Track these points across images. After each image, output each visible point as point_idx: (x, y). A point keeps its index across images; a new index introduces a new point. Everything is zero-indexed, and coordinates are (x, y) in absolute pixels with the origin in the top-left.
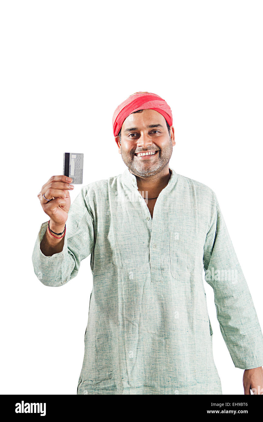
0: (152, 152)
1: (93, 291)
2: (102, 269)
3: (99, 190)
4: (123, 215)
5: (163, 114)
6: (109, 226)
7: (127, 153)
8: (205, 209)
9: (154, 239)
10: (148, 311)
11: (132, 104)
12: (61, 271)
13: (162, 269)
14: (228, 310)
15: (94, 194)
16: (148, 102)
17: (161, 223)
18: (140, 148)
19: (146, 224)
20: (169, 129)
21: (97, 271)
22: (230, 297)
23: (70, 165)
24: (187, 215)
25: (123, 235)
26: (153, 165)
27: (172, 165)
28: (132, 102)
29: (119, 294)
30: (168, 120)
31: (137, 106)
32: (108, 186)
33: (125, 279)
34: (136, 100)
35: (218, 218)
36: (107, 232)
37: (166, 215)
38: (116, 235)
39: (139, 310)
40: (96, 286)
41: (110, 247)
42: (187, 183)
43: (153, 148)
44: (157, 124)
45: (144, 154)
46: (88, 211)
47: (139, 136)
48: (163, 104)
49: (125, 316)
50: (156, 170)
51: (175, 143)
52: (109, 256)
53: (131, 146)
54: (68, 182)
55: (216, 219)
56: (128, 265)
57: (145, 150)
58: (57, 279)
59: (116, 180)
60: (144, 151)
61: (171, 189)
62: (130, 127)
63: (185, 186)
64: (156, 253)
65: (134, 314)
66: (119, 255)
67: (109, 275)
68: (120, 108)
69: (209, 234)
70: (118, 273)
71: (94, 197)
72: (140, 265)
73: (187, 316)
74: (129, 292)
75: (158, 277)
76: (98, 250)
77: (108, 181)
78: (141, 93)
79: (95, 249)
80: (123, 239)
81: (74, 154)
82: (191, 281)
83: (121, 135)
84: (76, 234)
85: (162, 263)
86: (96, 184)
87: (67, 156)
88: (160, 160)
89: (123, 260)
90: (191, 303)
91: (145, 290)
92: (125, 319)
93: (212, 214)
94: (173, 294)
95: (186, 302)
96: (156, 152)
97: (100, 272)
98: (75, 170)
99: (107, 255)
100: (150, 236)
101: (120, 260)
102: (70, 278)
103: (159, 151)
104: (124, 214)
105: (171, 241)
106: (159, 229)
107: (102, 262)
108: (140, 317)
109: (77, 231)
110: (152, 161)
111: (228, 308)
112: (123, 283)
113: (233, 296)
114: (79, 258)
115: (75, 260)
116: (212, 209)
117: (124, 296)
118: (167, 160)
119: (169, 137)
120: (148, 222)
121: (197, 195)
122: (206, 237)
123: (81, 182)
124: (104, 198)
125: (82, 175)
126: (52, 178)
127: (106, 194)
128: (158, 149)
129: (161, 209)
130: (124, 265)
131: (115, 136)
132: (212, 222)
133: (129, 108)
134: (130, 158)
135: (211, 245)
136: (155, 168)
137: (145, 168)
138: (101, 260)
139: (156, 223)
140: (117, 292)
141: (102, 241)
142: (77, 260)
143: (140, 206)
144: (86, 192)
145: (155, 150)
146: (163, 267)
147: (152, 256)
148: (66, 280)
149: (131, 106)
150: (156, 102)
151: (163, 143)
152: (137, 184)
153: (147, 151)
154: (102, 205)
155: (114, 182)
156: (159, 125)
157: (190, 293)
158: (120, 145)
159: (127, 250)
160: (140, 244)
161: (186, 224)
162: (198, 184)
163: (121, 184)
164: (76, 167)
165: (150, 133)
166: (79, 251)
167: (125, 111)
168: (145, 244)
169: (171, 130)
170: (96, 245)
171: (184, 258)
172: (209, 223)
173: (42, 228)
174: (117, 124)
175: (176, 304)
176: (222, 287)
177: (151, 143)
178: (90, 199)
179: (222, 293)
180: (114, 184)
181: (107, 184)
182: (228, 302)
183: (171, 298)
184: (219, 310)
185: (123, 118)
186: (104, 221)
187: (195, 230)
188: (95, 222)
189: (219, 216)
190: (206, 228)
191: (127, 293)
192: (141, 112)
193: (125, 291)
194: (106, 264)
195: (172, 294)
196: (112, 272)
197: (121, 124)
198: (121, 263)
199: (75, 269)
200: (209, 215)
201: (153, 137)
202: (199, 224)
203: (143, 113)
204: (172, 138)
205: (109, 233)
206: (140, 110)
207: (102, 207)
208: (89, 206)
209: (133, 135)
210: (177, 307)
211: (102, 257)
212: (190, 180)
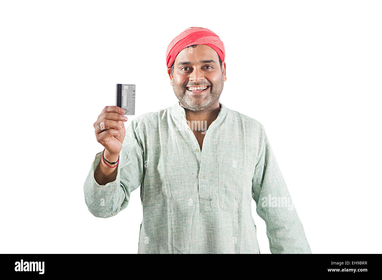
0: (203, 87)
1: (143, 222)
2: (152, 200)
3: (150, 122)
4: (172, 147)
5: (216, 50)
6: (159, 158)
7: (179, 86)
8: (253, 141)
9: (203, 171)
10: (197, 241)
11: (186, 39)
12: (113, 201)
13: (211, 200)
14: (280, 242)
15: (145, 126)
16: (203, 38)
17: (210, 154)
18: (192, 82)
19: (196, 155)
20: (221, 65)
21: (146, 202)
22: (281, 228)
23: (122, 96)
24: (235, 148)
25: (173, 166)
26: (205, 101)
27: (222, 100)
28: (187, 37)
29: (168, 224)
30: (221, 56)
31: (191, 41)
32: (158, 118)
33: (174, 209)
34: (190, 34)
35: (267, 150)
36: (157, 163)
37: (215, 147)
38: (166, 166)
39: (189, 240)
40: (146, 216)
41: (159, 178)
42: (236, 117)
43: (205, 83)
44: (210, 59)
45: (196, 89)
46: (138, 143)
47: (191, 70)
48: (216, 40)
49: (174, 246)
50: (206, 105)
51: (226, 78)
52: (159, 187)
53: (184, 79)
54: (121, 113)
55: (265, 152)
56: (177, 196)
57: (197, 84)
58: (108, 210)
59: (166, 112)
60: (195, 86)
61: (220, 122)
62: (183, 61)
63: (234, 120)
64: (205, 184)
65: (184, 243)
66: (169, 185)
67: (159, 205)
68: (174, 41)
69: (257, 166)
70: (168, 203)
71: (145, 129)
72: (189, 195)
73: (234, 247)
74: (178, 222)
75: (207, 208)
76: (148, 181)
77: (158, 114)
78: (195, 28)
79: (145, 180)
80: (172, 170)
81: (127, 85)
82: (239, 212)
83: (173, 67)
84: (125, 165)
85: (211, 194)
86: (146, 116)
87: (119, 87)
88: (210, 95)
89: (172, 191)
90: (238, 233)
91: (194, 220)
92: (174, 249)
93: (260, 146)
94: (221, 224)
95: (233, 233)
96: (208, 87)
97: (150, 203)
98: (127, 101)
99: (157, 185)
100: (199, 167)
101: (169, 191)
102: (120, 209)
103: (210, 86)
104: (174, 146)
105: (219, 172)
106: (208, 160)
107: (152, 193)
108: (190, 247)
109: (127, 162)
110: (204, 97)
111: (280, 239)
112: (172, 213)
113: (284, 227)
114: (129, 190)
115: (124, 192)
116: (260, 141)
117: (173, 226)
118: (217, 95)
119: (221, 73)
120: (197, 154)
121: (245, 128)
122: (255, 170)
123: (133, 113)
124: (154, 130)
125: (135, 106)
126: (105, 109)
127: (156, 126)
128: (210, 84)
129: (210, 141)
130: (173, 196)
131: (168, 68)
132: (260, 154)
133: (183, 42)
134: (182, 91)
135: (259, 177)
136: (205, 103)
137: (196, 103)
138: (151, 191)
139: (205, 155)
140: (167, 222)
141: (152, 172)
142: (127, 191)
143: (189, 138)
144: (136, 124)
145: (207, 85)
146: (211, 198)
147: (201, 187)
148: (117, 211)
149: (186, 40)
150: (210, 38)
151: (215, 79)
152: (185, 117)
153: (199, 86)
154: (152, 137)
155: (164, 114)
156: (212, 61)
157: (237, 224)
158: (173, 77)
159: (177, 181)
160: (189, 175)
161: (235, 156)
162: (247, 118)
163: (171, 116)
164: (129, 98)
165: (202, 68)
166: (129, 183)
167: (180, 45)
168: (194, 175)
169: (223, 66)
170: (146, 177)
171: (232, 189)
172: (257, 155)
173: (96, 158)
174: (170, 57)
175: (224, 234)
176: (274, 218)
177: (203, 78)
178: (140, 131)
179: (274, 224)
180: (165, 116)
181: (157, 116)
182: (280, 234)
183: (219, 228)
184: (272, 242)
185: (177, 52)
186: (155, 153)
187: (243, 162)
188: (144, 154)
189: (268, 149)
190: (254, 160)
191: (177, 223)
192: (195, 48)
193: (175, 221)
194: (156, 195)
195: (219, 224)
196: (162, 203)
197: (175, 57)
198: (170, 194)
199: (125, 200)
200: (258, 147)
201: (206, 72)
202: (247, 156)
203: (197, 48)
204: (224, 73)
205: (159, 165)
206: (194, 45)
207: (152, 139)
208: (140, 137)
209: (186, 69)
210: (224, 237)
211: (152, 187)
212: (239, 114)
